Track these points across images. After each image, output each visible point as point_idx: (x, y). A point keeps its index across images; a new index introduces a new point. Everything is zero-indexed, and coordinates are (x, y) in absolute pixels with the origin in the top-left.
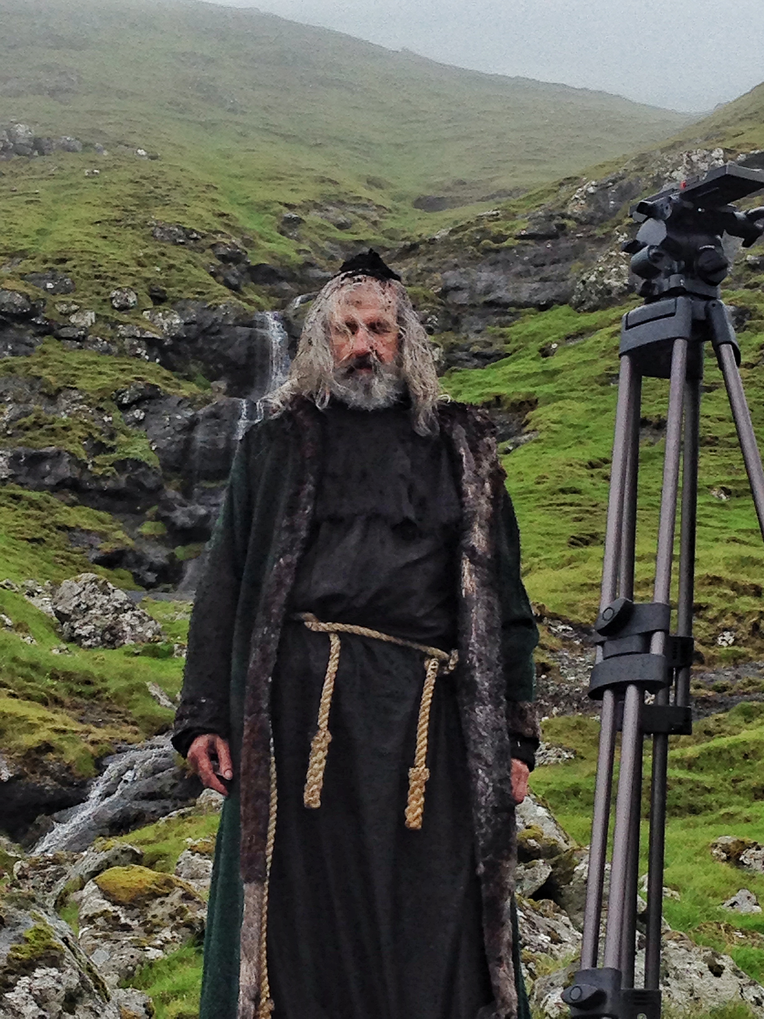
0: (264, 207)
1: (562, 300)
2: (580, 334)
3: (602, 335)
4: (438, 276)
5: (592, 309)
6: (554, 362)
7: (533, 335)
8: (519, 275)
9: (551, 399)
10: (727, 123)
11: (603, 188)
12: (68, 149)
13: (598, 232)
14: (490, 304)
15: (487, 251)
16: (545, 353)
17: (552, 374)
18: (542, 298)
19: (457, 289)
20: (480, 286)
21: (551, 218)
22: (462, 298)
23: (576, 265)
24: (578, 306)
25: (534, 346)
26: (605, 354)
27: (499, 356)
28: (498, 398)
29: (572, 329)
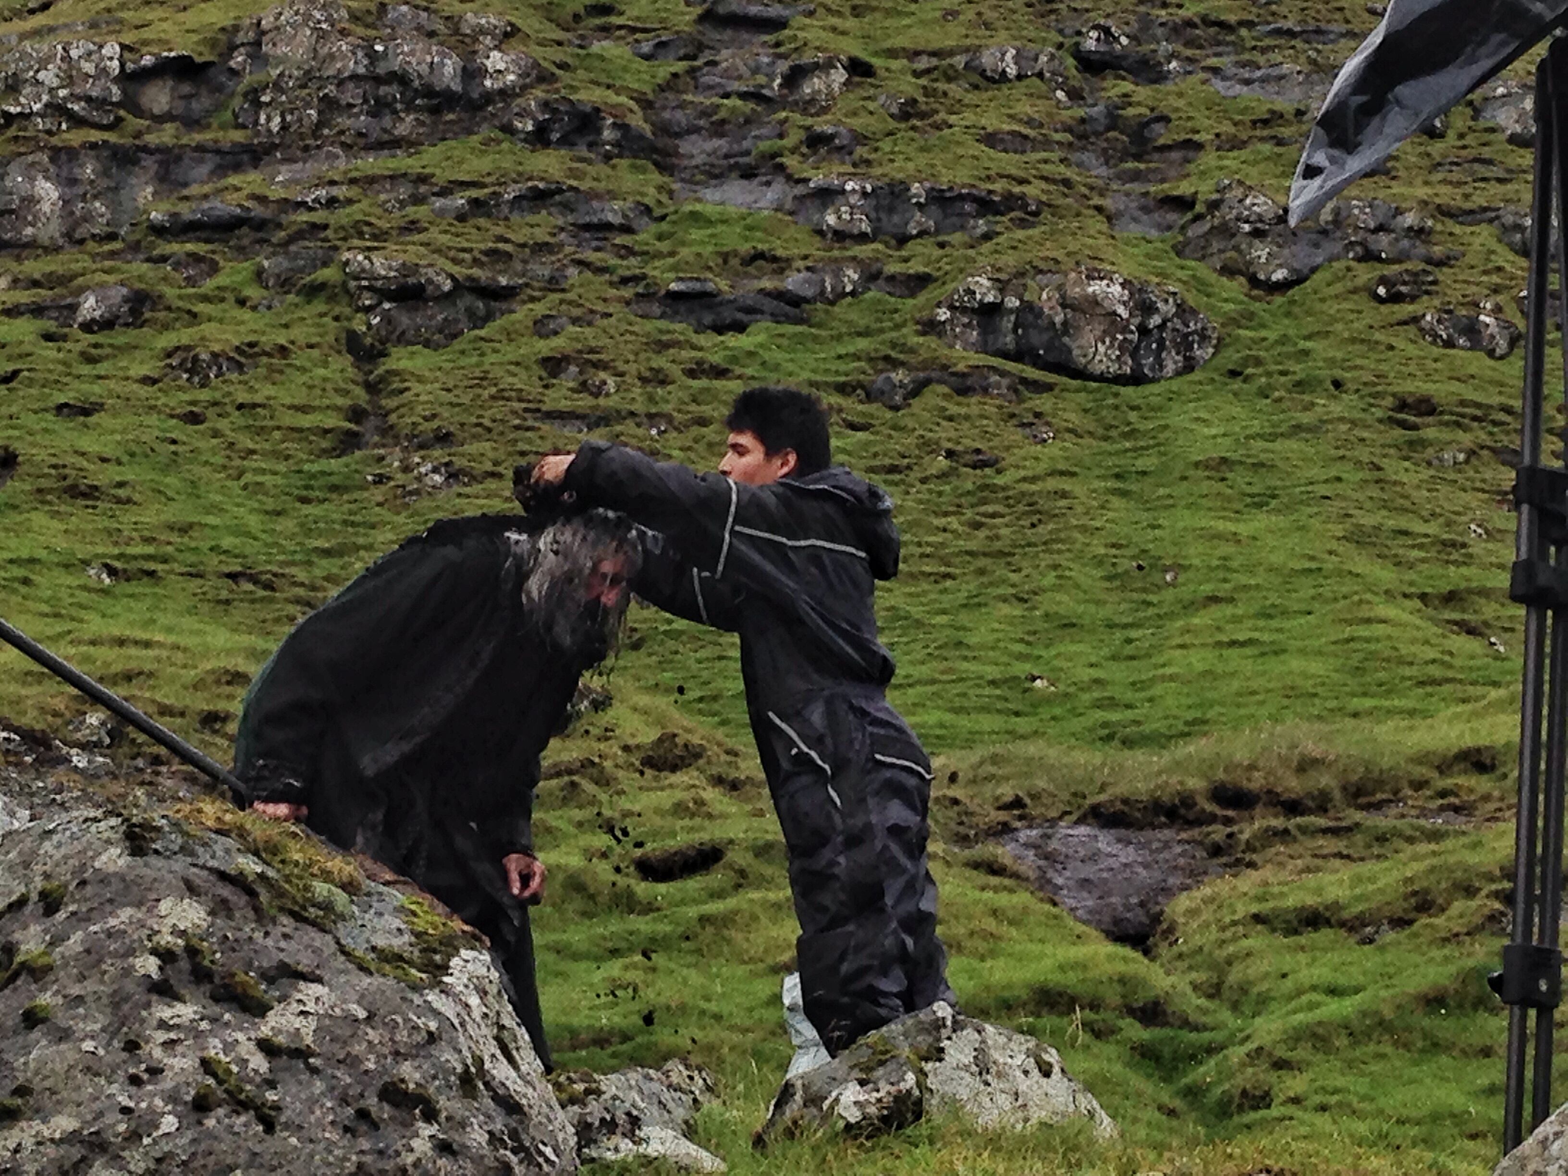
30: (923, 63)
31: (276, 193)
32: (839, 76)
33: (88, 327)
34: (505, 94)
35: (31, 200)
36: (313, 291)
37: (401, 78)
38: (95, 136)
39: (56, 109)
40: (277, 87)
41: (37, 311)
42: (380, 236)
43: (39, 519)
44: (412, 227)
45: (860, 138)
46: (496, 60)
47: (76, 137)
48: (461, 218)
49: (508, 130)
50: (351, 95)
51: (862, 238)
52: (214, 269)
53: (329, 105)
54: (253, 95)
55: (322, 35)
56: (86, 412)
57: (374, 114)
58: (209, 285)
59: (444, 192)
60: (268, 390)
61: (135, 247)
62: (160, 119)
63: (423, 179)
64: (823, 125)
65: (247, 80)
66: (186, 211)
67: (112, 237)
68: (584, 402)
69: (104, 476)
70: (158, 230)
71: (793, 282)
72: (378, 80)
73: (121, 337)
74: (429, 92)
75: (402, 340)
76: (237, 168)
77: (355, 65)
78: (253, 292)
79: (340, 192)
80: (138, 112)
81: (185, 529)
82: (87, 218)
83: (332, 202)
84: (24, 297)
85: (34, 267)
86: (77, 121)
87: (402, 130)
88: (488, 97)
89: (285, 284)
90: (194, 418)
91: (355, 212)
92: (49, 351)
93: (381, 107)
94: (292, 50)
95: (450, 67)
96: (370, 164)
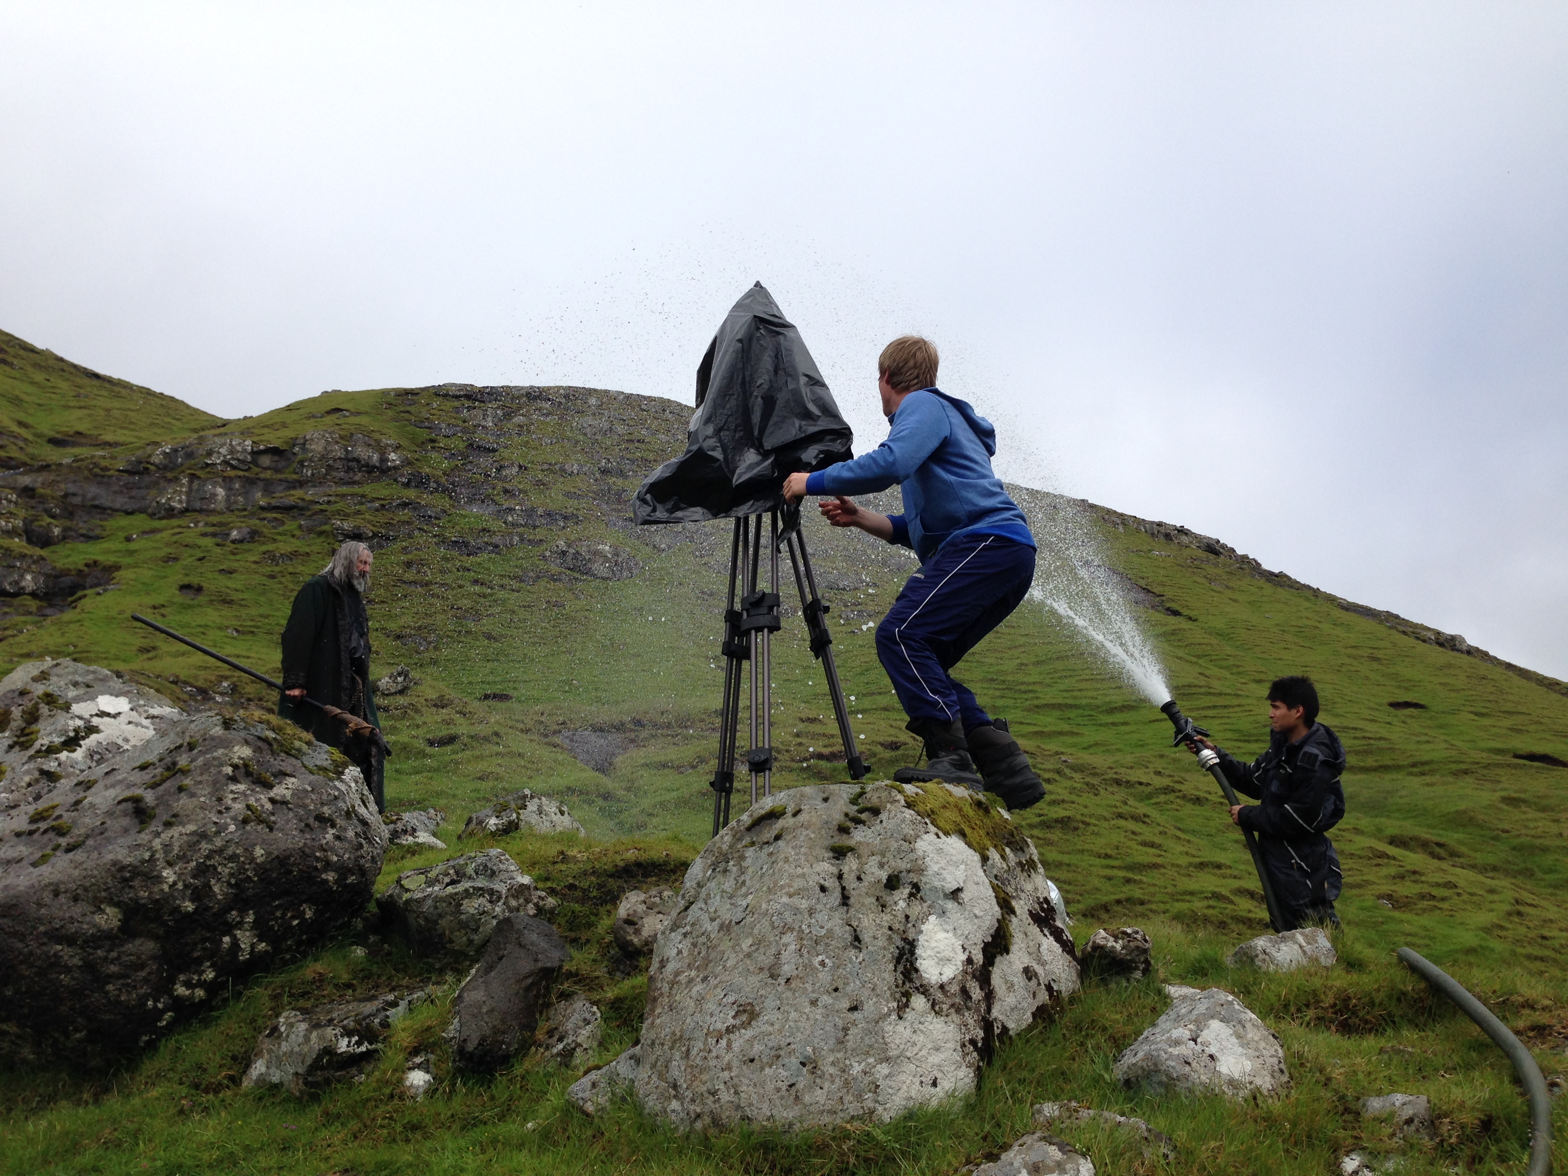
1: (142, 511)
2: (153, 531)
3: (166, 534)
4: (62, 486)
5: (160, 519)
6: (133, 546)
7: (122, 528)
8: (115, 492)
9: (129, 566)
10: (254, 427)
11: (175, 451)
13: (169, 475)
14: (96, 507)
15: (96, 475)
16: (128, 539)
17: (131, 553)
18: (129, 508)
19: (74, 495)
20: (90, 495)
21: (140, 462)
22: (77, 500)
23: (153, 492)
24: (152, 516)
25: (122, 535)
26: (168, 545)
27: (98, 538)
28: (95, 562)
29: (147, 528)
30: (545, 467)
31: (308, 498)
32: (515, 470)
33: (233, 542)
34: (395, 468)
35: (215, 495)
36: (321, 533)
37: (357, 460)
38: (241, 473)
39: (226, 463)
40: (311, 460)
41: (214, 535)
42: (347, 515)
43: (210, 611)
44: (358, 512)
45: (521, 491)
46: (393, 456)
47: (233, 473)
48: (377, 510)
49: (395, 480)
50: (339, 464)
51: (521, 526)
52: (283, 523)
53: (330, 468)
54: (301, 463)
55: (328, 443)
56: (231, 573)
57: (346, 472)
58: (281, 529)
59: (371, 501)
60: (301, 568)
61: (253, 514)
62: (266, 469)
63: (363, 496)
64: (508, 486)
65: (300, 457)
66: (274, 502)
67: (245, 510)
68: (418, 577)
69: (236, 596)
70: (262, 508)
71: (496, 539)
72: (349, 460)
73: (246, 546)
74: (367, 465)
76: (294, 488)
77: (340, 454)
78: (298, 533)
79: (332, 499)
80: (257, 465)
81: (267, 617)
82: (236, 502)
83: (329, 502)
84: (210, 530)
85: (214, 519)
86: (234, 468)
87: (357, 478)
88: (389, 469)
89: (310, 530)
90: (272, 577)
91: (338, 506)
92: (218, 550)
93: (349, 470)
94: (317, 447)
95: (376, 457)
96: (344, 489)
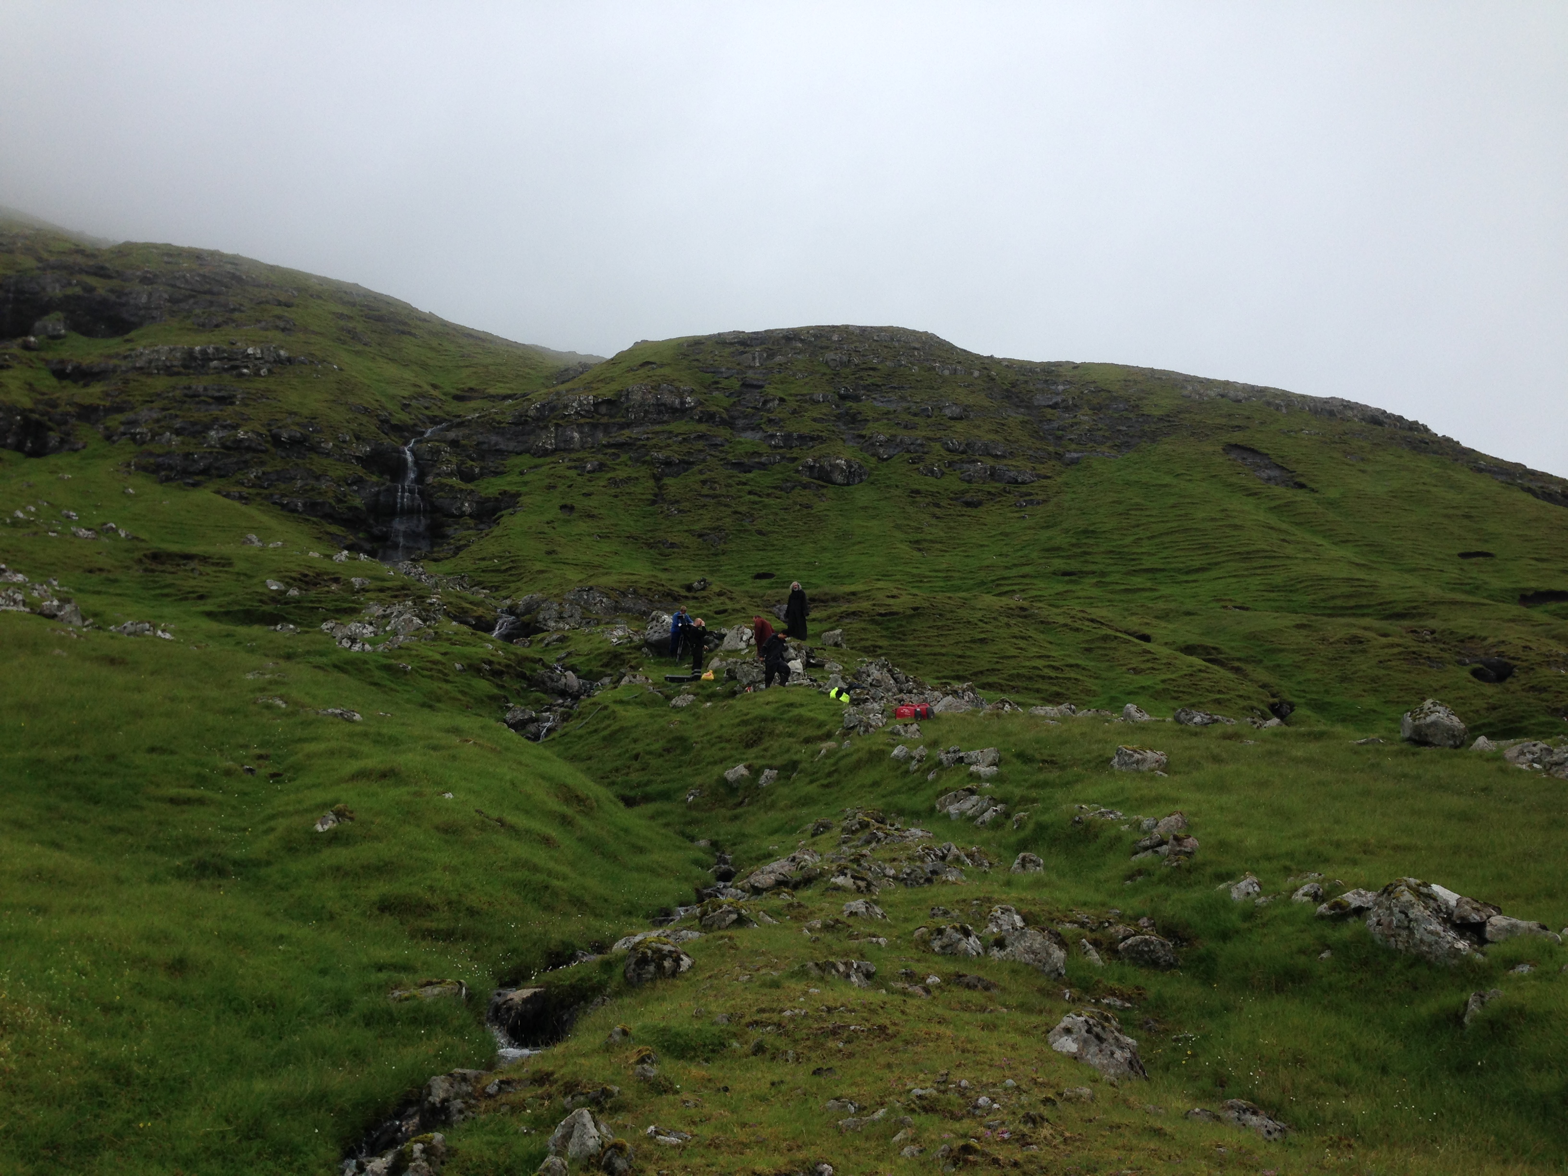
0: (393, 397)
1: (527, 451)
2: (536, 467)
3: (545, 469)
4: (475, 437)
5: (539, 457)
6: (526, 478)
7: (516, 466)
8: (508, 439)
9: (526, 494)
10: (592, 382)
11: (543, 406)
12: (303, 363)
13: (541, 424)
14: (497, 450)
15: (494, 428)
16: (522, 473)
17: (525, 483)
18: (518, 449)
19: (484, 443)
20: (493, 442)
21: (521, 416)
22: (485, 447)
23: (532, 437)
24: (534, 455)
25: (517, 470)
26: (549, 477)
27: (502, 473)
28: (505, 492)
29: (532, 464)
30: (799, 398)
31: (634, 436)
32: (777, 402)
33: (589, 472)
34: (692, 408)
35: (573, 438)
36: (644, 462)
37: (664, 405)
38: (588, 420)
39: (577, 413)
40: (633, 406)
41: (576, 468)
42: (661, 448)
43: (581, 523)
44: (668, 445)
45: (781, 420)
46: (689, 399)
47: (582, 421)
48: (680, 443)
49: (692, 418)
50: (651, 409)
51: (781, 447)
52: (619, 456)
53: (646, 412)
54: (627, 409)
55: (644, 393)
56: (590, 495)
57: (658, 414)
58: (618, 461)
59: (676, 436)
60: (633, 489)
61: (599, 450)
62: (604, 415)
63: (671, 432)
64: (772, 416)
65: (625, 405)
66: (611, 441)
67: (592, 447)
68: (712, 492)
69: (595, 512)
70: (604, 446)
71: (763, 459)
72: (659, 405)
73: (597, 475)
74: (671, 408)
75: (667, 475)
76: (623, 429)
77: (653, 401)
78: (629, 463)
79: (650, 436)
80: (598, 414)
81: (616, 525)
82: (587, 442)
83: (648, 439)
84: (573, 464)
85: (574, 456)
86: (583, 416)
87: (665, 418)
88: (687, 409)
89: (637, 460)
90: (616, 496)
91: (654, 442)
92: (579, 479)
93: (659, 412)
94: (637, 397)
95: (677, 401)
96: (658, 428)
